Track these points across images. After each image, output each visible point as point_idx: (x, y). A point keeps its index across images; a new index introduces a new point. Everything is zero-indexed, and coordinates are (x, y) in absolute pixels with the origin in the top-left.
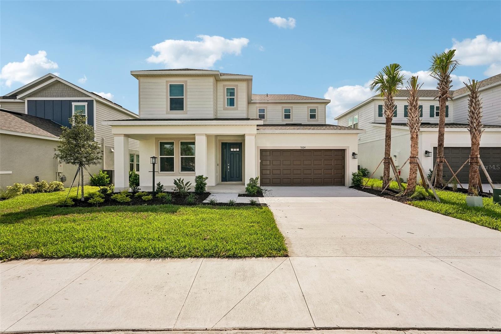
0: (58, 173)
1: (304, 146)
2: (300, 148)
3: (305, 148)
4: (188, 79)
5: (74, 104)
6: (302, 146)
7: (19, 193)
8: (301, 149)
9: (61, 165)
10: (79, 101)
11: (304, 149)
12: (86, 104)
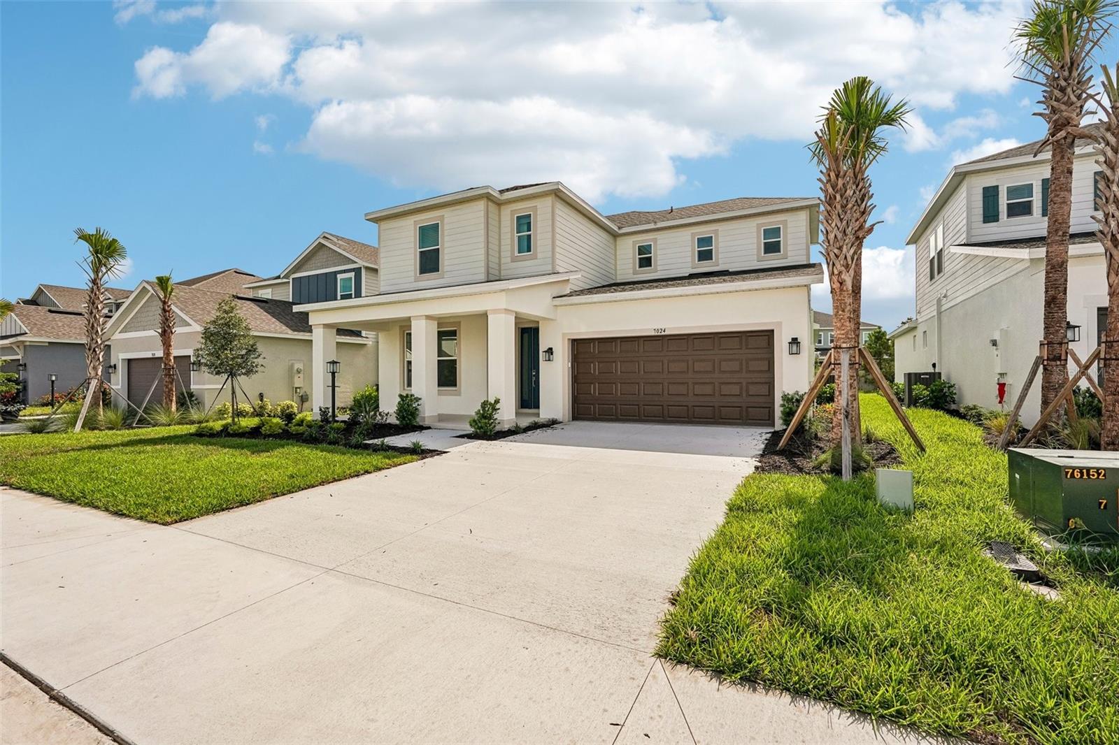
0: (296, 388)
1: (663, 328)
2: (653, 333)
3: (664, 331)
4: (446, 213)
5: (339, 277)
6: (656, 327)
7: (226, 416)
8: (656, 334)
9: (299, 375)
10: (345, 271)
11: (663, 333)
12: (352, 275)
